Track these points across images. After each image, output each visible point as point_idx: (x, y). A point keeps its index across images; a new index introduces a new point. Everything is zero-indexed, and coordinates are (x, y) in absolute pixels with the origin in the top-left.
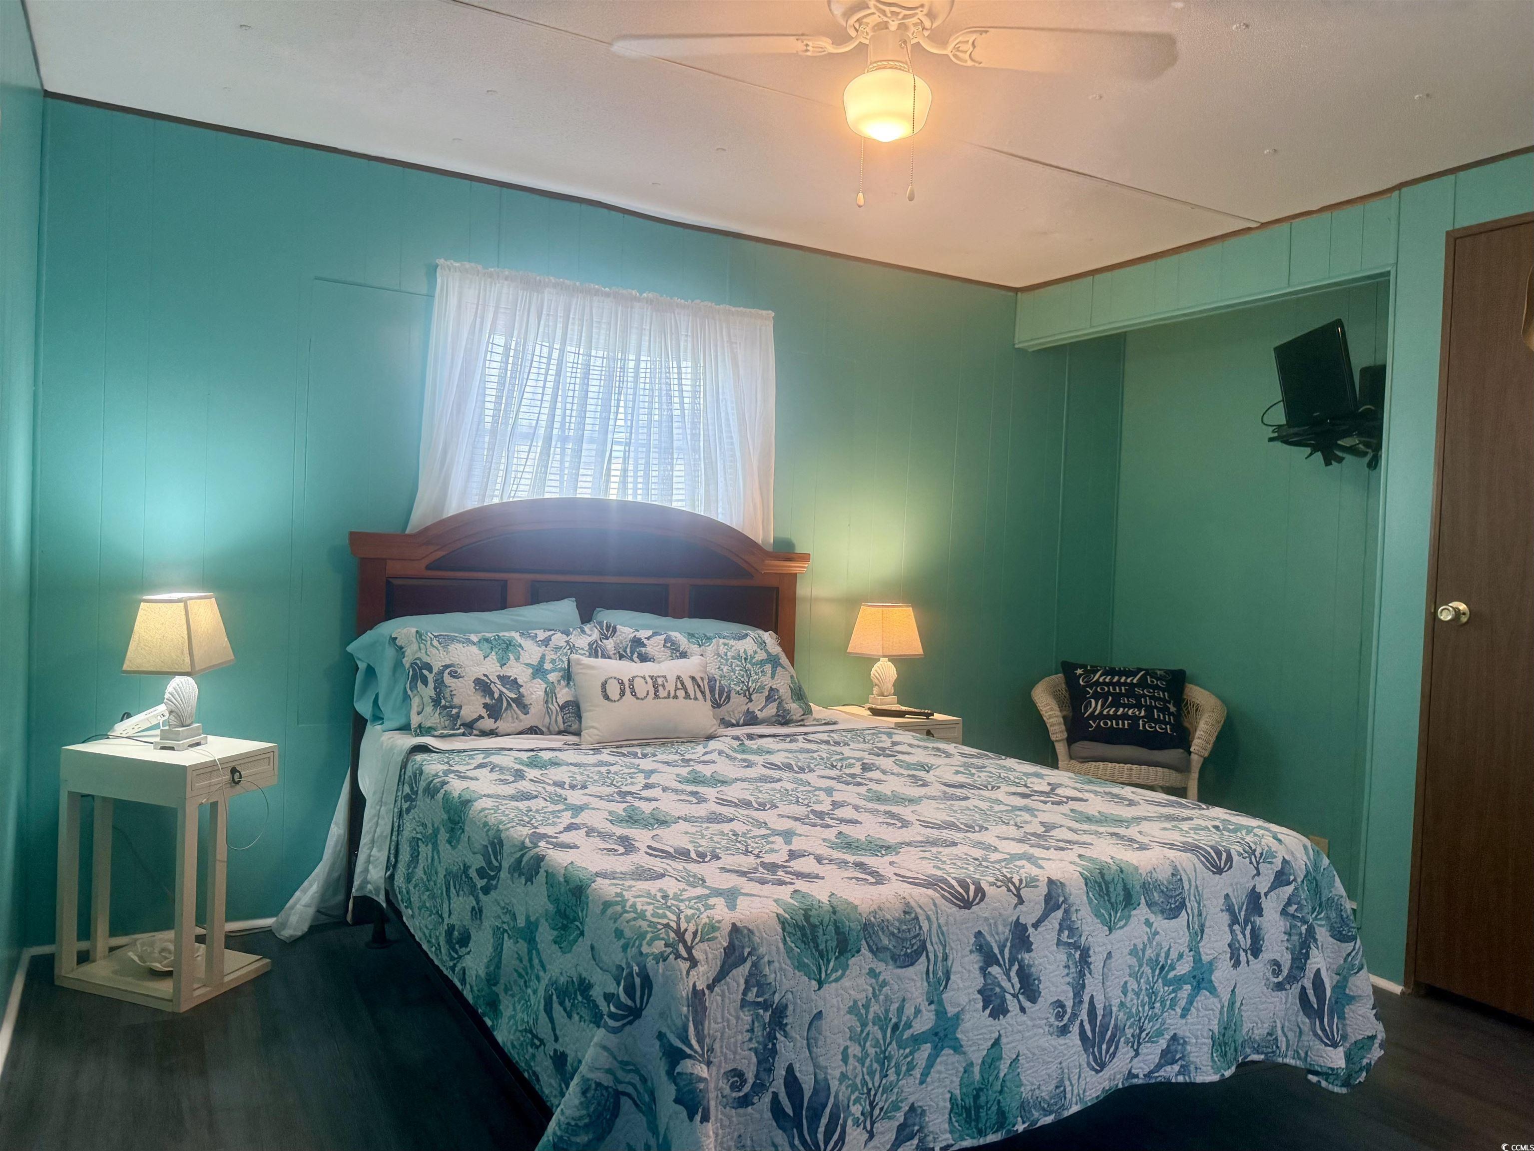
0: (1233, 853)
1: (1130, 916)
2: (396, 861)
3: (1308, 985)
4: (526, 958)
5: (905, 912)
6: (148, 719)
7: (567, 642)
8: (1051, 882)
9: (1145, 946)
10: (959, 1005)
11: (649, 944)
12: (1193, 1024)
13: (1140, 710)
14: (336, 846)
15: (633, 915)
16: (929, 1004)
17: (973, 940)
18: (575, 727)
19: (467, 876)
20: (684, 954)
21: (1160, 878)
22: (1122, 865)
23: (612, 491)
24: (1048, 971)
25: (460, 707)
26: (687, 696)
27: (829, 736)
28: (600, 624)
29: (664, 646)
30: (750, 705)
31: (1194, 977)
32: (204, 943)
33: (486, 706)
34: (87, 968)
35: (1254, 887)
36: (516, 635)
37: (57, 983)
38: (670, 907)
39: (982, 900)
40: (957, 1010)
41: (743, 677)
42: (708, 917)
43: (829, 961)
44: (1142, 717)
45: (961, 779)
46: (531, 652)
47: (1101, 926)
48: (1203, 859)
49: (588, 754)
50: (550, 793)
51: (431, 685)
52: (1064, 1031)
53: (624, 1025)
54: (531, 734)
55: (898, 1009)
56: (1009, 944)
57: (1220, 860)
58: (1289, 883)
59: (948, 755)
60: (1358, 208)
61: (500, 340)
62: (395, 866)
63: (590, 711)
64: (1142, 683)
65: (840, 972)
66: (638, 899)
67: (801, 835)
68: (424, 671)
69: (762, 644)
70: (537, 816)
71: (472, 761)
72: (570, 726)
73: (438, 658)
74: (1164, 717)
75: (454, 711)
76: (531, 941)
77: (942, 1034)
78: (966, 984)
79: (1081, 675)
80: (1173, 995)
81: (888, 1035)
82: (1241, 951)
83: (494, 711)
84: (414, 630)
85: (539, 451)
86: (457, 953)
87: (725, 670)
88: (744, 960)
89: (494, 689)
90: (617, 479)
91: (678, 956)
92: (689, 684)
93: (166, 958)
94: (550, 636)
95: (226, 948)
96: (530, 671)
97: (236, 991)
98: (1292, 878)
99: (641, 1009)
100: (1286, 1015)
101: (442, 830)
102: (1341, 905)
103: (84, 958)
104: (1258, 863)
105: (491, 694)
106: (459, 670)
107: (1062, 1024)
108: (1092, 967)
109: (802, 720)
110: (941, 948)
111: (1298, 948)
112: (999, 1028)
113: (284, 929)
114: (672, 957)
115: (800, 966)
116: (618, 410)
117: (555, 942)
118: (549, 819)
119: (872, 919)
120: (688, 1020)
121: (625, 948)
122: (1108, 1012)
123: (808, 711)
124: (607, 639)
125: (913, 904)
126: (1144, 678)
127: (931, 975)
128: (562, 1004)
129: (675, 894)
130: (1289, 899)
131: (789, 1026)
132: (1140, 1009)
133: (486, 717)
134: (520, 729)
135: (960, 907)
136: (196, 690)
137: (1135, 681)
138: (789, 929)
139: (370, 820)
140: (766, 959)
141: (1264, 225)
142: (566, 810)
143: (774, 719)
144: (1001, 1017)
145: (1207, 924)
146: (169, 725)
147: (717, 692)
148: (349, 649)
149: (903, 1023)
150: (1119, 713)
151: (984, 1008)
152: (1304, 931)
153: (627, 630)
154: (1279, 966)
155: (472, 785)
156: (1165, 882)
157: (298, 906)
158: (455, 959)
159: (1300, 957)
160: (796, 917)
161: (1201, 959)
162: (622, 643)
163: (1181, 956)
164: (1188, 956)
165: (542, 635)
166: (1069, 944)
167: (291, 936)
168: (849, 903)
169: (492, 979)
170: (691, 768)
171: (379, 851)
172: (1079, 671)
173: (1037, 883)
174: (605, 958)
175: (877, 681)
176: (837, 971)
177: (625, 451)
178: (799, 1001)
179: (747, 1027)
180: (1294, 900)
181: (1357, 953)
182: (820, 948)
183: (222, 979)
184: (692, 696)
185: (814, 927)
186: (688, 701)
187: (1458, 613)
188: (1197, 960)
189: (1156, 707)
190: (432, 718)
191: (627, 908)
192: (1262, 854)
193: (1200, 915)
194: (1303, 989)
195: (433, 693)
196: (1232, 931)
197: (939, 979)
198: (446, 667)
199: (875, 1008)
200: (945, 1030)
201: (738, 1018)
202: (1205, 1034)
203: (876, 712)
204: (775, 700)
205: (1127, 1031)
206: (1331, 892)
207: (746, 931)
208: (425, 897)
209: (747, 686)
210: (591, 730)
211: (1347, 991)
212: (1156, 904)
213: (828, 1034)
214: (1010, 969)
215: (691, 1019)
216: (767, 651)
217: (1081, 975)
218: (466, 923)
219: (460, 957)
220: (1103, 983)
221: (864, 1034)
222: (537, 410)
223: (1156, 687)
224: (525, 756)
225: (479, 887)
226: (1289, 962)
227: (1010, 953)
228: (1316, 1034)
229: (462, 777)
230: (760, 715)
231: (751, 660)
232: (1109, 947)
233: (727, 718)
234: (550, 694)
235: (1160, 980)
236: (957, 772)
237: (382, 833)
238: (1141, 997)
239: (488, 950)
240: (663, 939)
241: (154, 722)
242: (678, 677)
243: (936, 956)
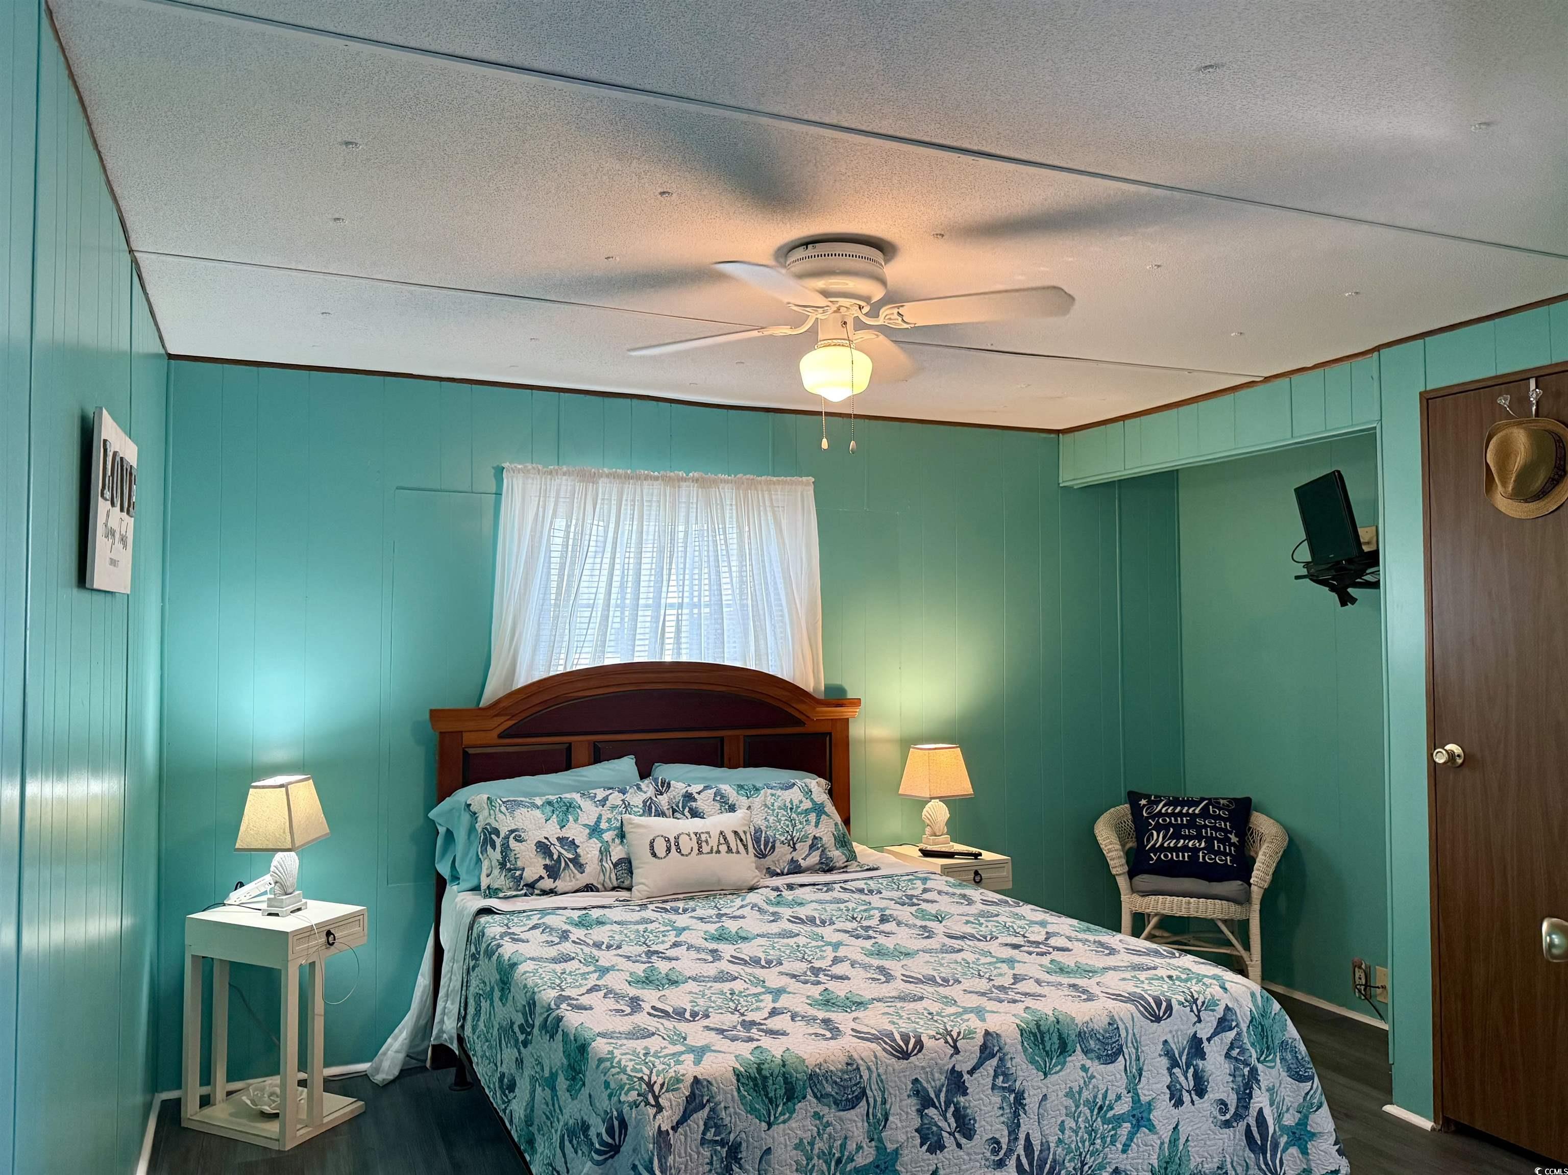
0: (1174, 1002)
1: (1065, 1062)
2: (466, 1013)
3: (1252, 1121)
4: (550, 1103)
5: (848, 1064)
6: (257, 888)
7: (623, 800)
8: (987, 1033)
9: (1081, 1089)
10: (898, 1142)
11: (626, 1094)
12: (1133, 1159)
13: (1200, 842)
14: (422, 996)
15: (618, 1070)
16: (870, 1142)
17: (910, 1086)
18: (627, 883)
19: (513, 1031)
20: (652, 1102)
21: (1096, 1027)
22: (1060, 1017)
23: (667, 652)
24: (983, 1112)
25: (523, 869)
26: (730, 850)
27: (866, 884)
28: (656, 780)
29: (714, 800)
30: (794, 854)
31: (1134, 1116)
32: (306, 1087)
33: (546, 867)
34: (207, 1111)
35: (1196, 1032)
36: (576, 796)
37: (184, 1125)
38: (647, 1063)
39: (920, 1051)
40: (895, 1146)
41: (788, 826)
42: (675, 1071)
43: (777, 1106)
44: (1203, 849)
45: (969, 929)
46: (589, 812)
47: (1035, 1071)
48: (1142, 1009)
49: (633, 911)
50: (586, 955)
51: (498, 849)
52: (1000, 1164)
53: (606, 1159)
54: (587, 891)
55: (841, 1145)
56: (944, 1089)
57: (1159, 1009)
58: (1231, 1029)
59: (970, 902)
60: (1346, 365)
61: (560, 523)
62: (464, 1018)
63: (639, 868)
64: (1205, 813)
65: (787, 1115)
66: (624, 1057)
67: (789, 993)
68: (493, 836)
69: (808, 793)
70: (568, 977)
71: (528, 922)
72: (623, 882)
73: (505, 824)
74: (1225, 849)
75: (518, 873)
76: (553, 1089)
77: (883, 1167)
78: (904, 1124)
79: (1144, 805)
80: (1113, 1132)
81: (833, 1168)
82: (1184, 1092)
83: (553, 872)
84: (485, 797)
85: (598, 621)
86: (507, 1098)
87: (771, 821)
88: (704, 1106)
89: (554, 851)
90: (671, 641)
91: (647, 1103)
92: (731, 838)
93: (274, 1101)
94: (607, 796)
95: (324, 1091)
96: (588, 831)
97: (334, 1130)
98: (1234, 1024)
99: (620, 1146)
100: (1234, 1150)
101: (496, 988)
102: (1295, 1047)
103: (205, 1101)
104: (1199, 1011)
105: (551, 855)
106: (523, 835)
107: (997, 1158)
108: (1026, 1108)
109: (846, 867)
110: (880, 1094)
111: (1242, 1089)
112: (936, 1161)
113: (378, 1074)
114: (643, 1104)
115: (752, 1110)
116: (669, 578)
117: (568, 1091)
118: (577, 981)
119: (818, 1070)
120: (653, 1155)
121: (610, 1096)
122: (1045, 1147)
123: (852, 856)
124: (662, 794)
125: (856, 1056)
126: (1206, 808)
127: (871, 1117)
128: (571, 1142)
129: (656, 1052)
130: (1232, 1043)
131: (743, 1160)
132: (1080, 1145)
133: (546, 877)
134: (577, 888)
135: (899, 1058)
136: (297, 861)
137: (1197, 812)
138: (743, 1080)
139: (445, 976)
140: (722, 1105)
141: (1267, 379)
142: (595, 971)
143: (818, 867)
144: (938, 1152)
145: (1145, 1068)
146: (275, 894)
147: (762, 842)
148: (431, 815)
149: (845, 1157)
150: (1179, 845)
151: (922, 1145)
152: (1246, 1073)
153: (681, 785)
154: (1226, 1105)
155: (520, 947)
156: (1101, 1031)
157: (389, 1052)
158: (506, 1102)
159: (1245, 1097)
160: (750, 1071)
161: (1139, 1100)
162: (675, 798)
163: (1119, 1097)
164: (1126, 1097)
165: (600, 794)
166: (1004, 1088)
167: (384, 1080)
168: (798, 1057)
169: (529, 1121)
170: (720, 924)
171: (452, 1004)
172: (1143, 802)
173: (974, 1036)
174: (598, 1104)
175: (928, 822)
176: (785, 1114)
177: (678, 615)
178: (751, 1139)
179: (707, 1160)
180: (1236, 1044)
181: (1315, 1092)
182: (770, 1095)
183: (322, 1121)
184: (734, 850)
185: (765, 1078)
186: (731, 854)
187: (1452, 756)
188: (1136, 1100)
189: (1216, 838)
190: (500, 880)
191: (614, 1064)
192: (1203, 1003)
193: (1138, 1059)
194: (1248, 1126)
195: (499, 857)
196: (1171, 1074)
197: (879, 1120)
198: (512, 831)
199: (819, 1145)
200: (885, 1163)
201: (698, 1153)
202: (1145, 1167)
203: (926, 853)
204: (818, 849)
205: (1067, 1165)
206: (1284, 1035)
207: (705, 1083)
208: (485, 1047)
209: (791, 836)
210: (641, 886)
211: (1309, 1128)
212: (1092, 1051)
213: (777, 1166)
214: (946, 1111)
215: (656, 1154)
216: (812, 800)
217: (1016, 1115)
218: (512, 1071)
219: (509, 1101)
220: (1039, 1122)
221: (810, 1166)
222: (594, 590)
223: (1219, 817)
224: (576, 915)
225: (520, 1040)
226: (1235, 1101)
227: (946, 1096)
228: (1260, 1169)
229: (515, 939)
230: (803, 864)
231: (796, 810)
232: (1044, 1090)
233: (773, 868)
234: (605, 852)
235: (1099, 1119)
236: (968, 922)
237: (454, 987)
238: (1080, 1134)
239: (527, 1096)
240: (637, 1090)
241: (263, 890)
242: (721, 833)
243: (875, 1101)
